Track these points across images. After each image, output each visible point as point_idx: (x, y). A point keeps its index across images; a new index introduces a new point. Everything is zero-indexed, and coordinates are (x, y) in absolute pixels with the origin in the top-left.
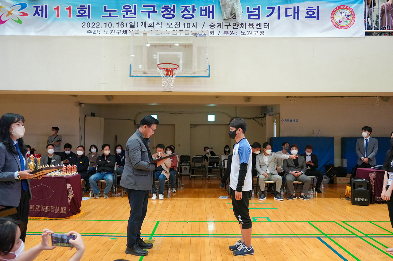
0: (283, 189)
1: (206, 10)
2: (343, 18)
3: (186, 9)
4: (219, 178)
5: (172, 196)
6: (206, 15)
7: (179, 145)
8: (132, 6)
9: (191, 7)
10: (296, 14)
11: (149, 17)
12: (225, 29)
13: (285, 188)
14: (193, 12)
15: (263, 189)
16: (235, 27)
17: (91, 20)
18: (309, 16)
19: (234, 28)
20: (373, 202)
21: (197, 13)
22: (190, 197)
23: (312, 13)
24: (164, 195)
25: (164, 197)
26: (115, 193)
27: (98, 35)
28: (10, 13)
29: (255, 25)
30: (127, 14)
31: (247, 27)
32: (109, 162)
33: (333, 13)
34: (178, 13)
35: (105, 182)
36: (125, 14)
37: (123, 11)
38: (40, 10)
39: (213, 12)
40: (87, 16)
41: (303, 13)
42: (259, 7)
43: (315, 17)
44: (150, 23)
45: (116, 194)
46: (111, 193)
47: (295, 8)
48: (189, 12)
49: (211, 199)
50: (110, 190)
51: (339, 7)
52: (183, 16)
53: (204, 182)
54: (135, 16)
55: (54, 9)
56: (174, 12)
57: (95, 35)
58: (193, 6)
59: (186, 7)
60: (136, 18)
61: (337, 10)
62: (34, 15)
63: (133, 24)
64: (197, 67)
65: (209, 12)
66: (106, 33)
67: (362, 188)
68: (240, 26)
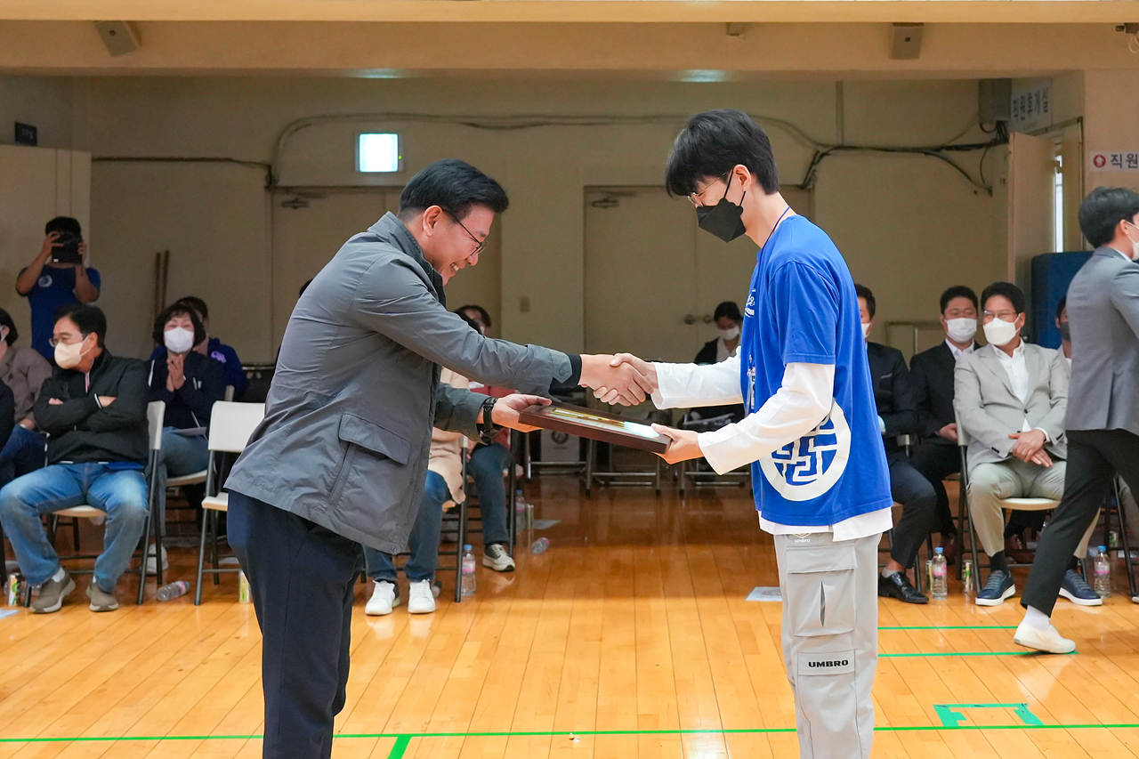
0: (1106, 543)
4: (747, 485)
5: (484, 591)
7: (525, 306)
13: (1115, 536)
15: (993, 544)
22: (585, 593)
24: (437, 589)
25: (438, 598)
26: (158, 577)
32: (105, 401)
35: (95, 518)
45: (160, 583)
46: (132, 582)
49: (706, 603)
50: (127, 564)
53: (666, 509)
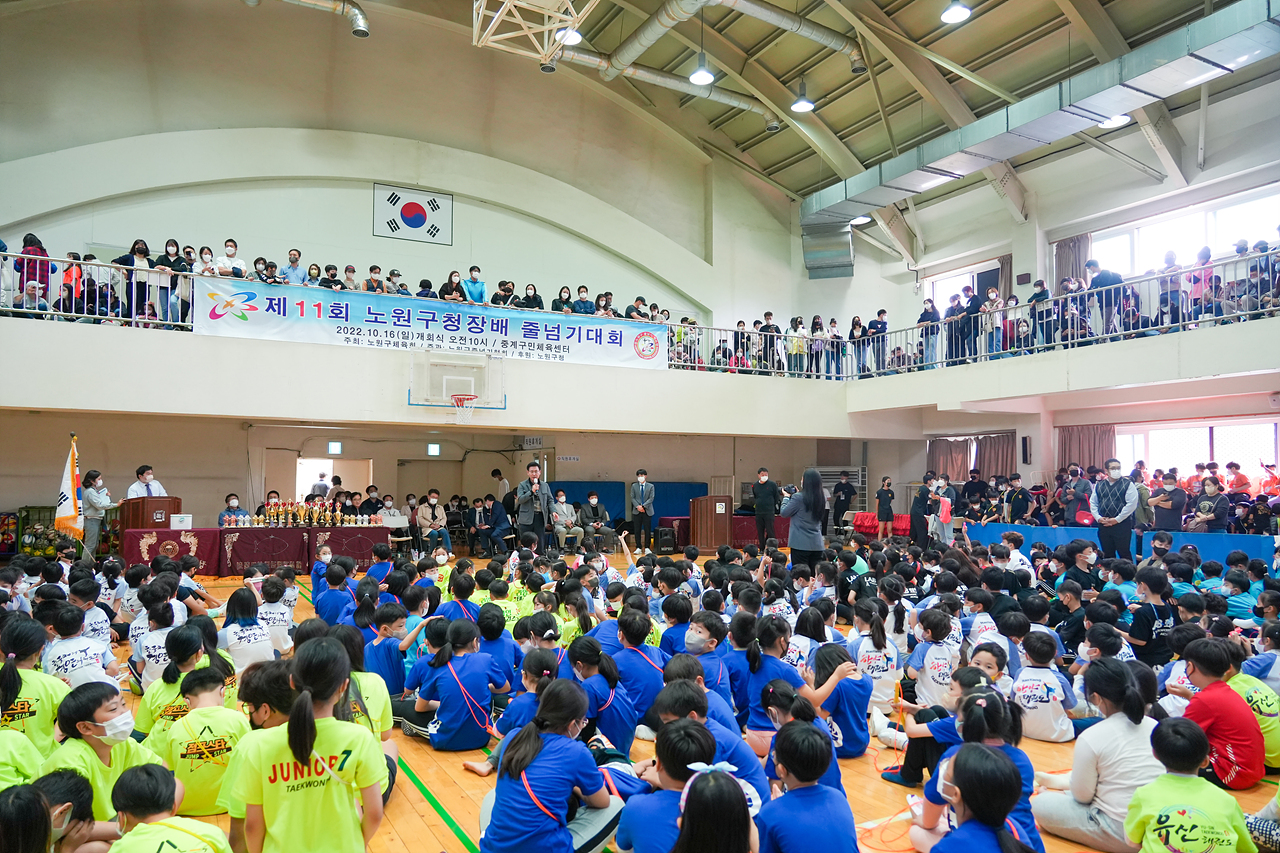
1: (498, 324)
2: (647, 347)
3: (474, 321)
6: (497, 330)
8: (406, 310)
9: (481, 319)
10: (598, 338)
11: (427, 327)
12: (519, 348)
14: (483, 326)
16: (531, 348)
17: (348, 325)
18: (612, 341)
19: (529, 349)
21: (487, 327)
23: (614, 338)
27: (360, 345)
28: (229, 304)
29: (553, 347)
30: (399, 320)
31: (545, 349)
33: (637, 340)
34: (464, 326)
36: (396, 321)
37: (393, 316)
38: (275, 304)
39: (506, 327)
40: (343, 318)
41: (605, 338)
42: (559, 325)
43: (618, 343)
44: (429, 335)
47: (597, 330)
48: (478, 325)
51: (643, 334)
52: (470, 329)
54: (409, 324)
55: (297, 304)
56: (459, 323)
57: (356, 345)
58: (483, 318)
59: (474, 318)
60: (410, 326)
61: (641, 336)
62: (267, 310)
63: (406, 335)
64: (491, 396)
65: (501, 326)
66: (371, 343)
67: (668, 537)
68: (536, 347)
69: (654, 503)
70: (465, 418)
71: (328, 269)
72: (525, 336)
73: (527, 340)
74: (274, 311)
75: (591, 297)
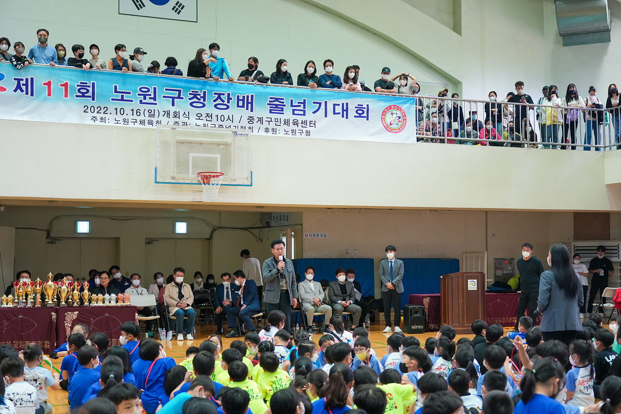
1: (243, 100)
2: (394, 120)
3: (219, 98)
6: (243, 106)
8: (151, 88)
9: (226, 95)
10: (345, 112)
11: (173, 105)
12: (266, 124)
14: (228, 102)
16: (278, 124)
17: (95, 104)
18: (358, 115)
19: (276, 125)
20: (427, 330)
21: (233, 103)
23: (361, 112)
27: (107, 124)
29: (300, 122)
30: (145, 99)
31: (291, 124)
33: (384, 113)
34: (210, 102)
36: (142, 99)
37: (139, 95)
38: (23, 85)
39: (252, 103)
40: (90, 97)
41: (352, 112)
42: (305, 100)
43: (365, 117)
44: (175, 112)
47: (343, 104)
48: (224, 101)
51: (390, 107)
52: (215, 106)
54: (155, 102)
55: (44, 84)
56: (204, 100)
57: (103, 124)
58: (229, 94)
59: (219, 95)
60: (156, 104)
61: (388, 110)
62: (15, 91)
63: (153, 113)
64: (238, 174)
65: (247, 103)
66: (117, 122)
67: (419, 315)
68: (283, 122)
69: (404, 280)
70: (211, 195)
71: (75, 49)
72: (271, 112)
73: (274, 116)
74: (22, 91)
75: (338, 71)
